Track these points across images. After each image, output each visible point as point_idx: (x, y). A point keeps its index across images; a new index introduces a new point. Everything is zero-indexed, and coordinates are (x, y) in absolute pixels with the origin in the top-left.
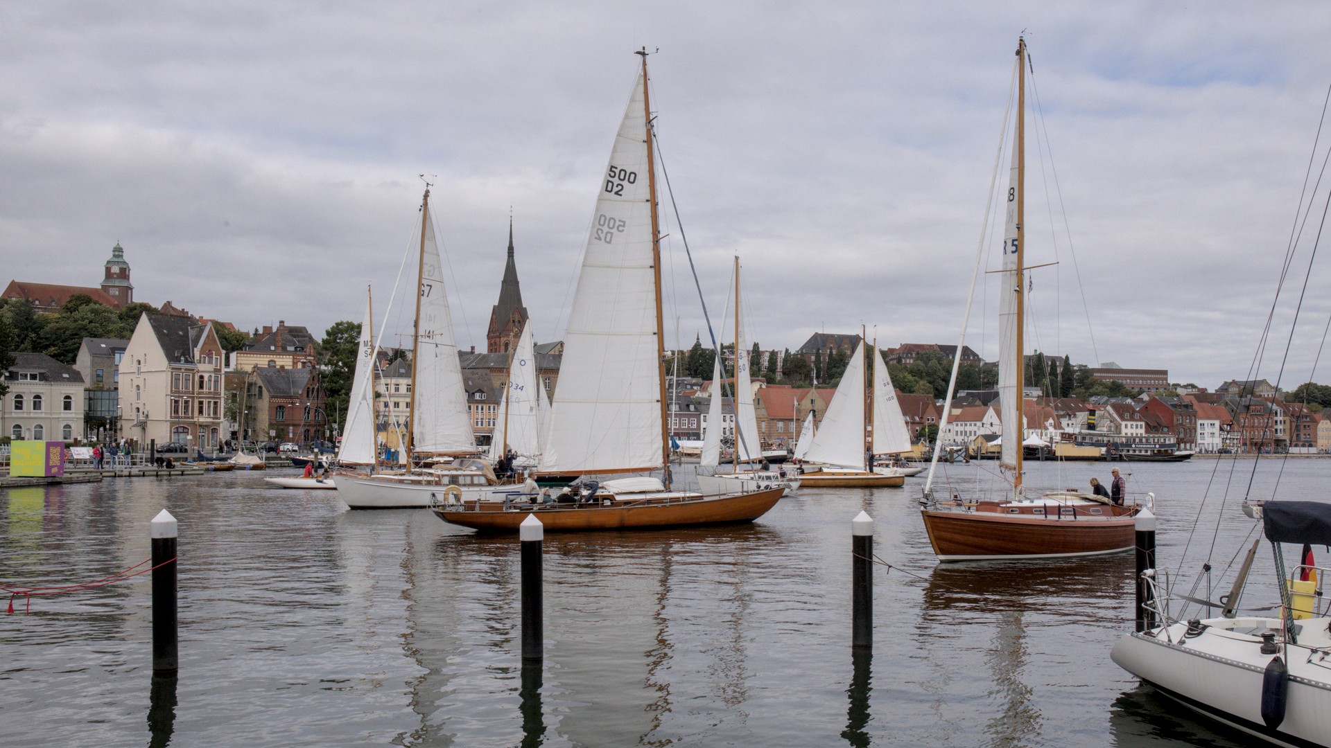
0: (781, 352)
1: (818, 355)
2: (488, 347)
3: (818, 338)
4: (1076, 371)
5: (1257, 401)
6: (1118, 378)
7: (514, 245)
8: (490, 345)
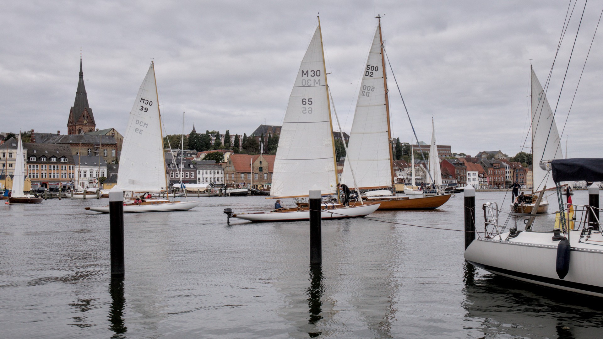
0: (241, 136)
1: (262, 138)
2: (68, 132)
3: (263, 128)
5: (497, 161)
8: (69, 130)
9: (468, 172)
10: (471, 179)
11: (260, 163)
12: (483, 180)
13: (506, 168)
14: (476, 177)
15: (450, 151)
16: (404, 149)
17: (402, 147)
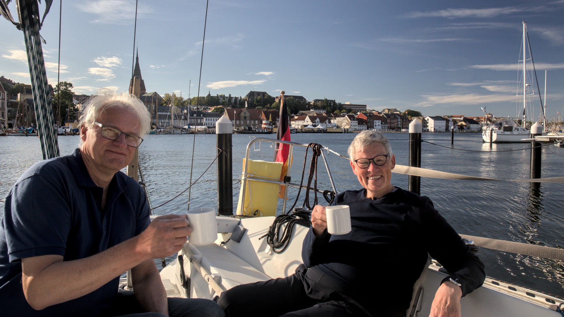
0: (239, 97)
1: (252, 99)
3: (253, 93)
4: (338, 105)
5: (393, 115)
6: (351, 107)
9: (375, 121)
10: (377, 125)
11: (245, 114)
12: (384, 126)
13: (398, 118)
14: (380, 123)
15: (366, 108)
16: (338, 106)
17: (337, 105)
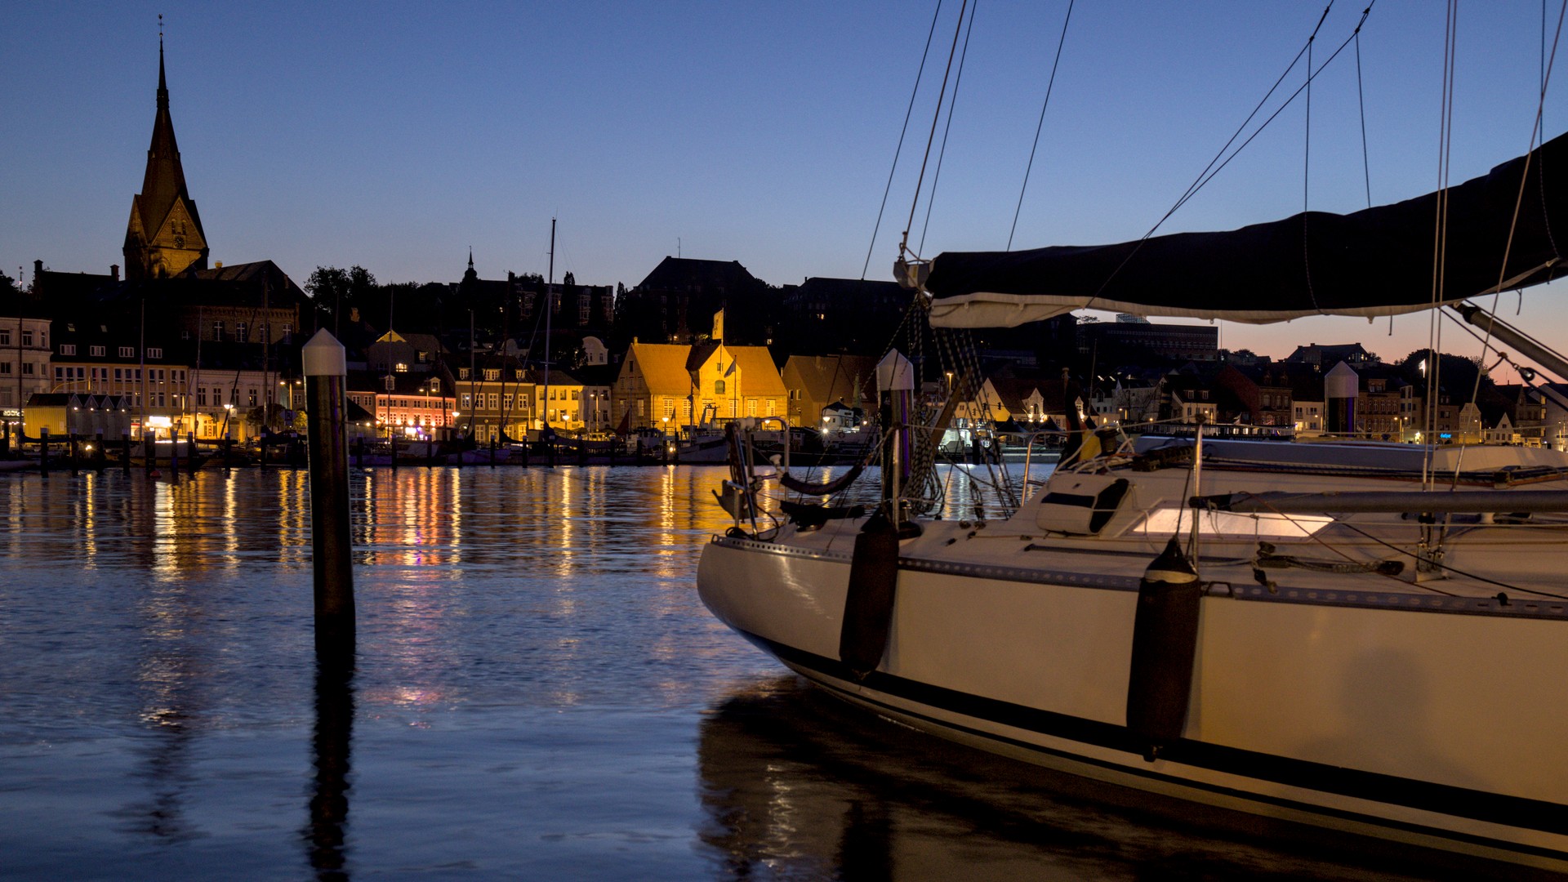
0: (611, 288)
1: (671, 294)
2: (127, 266)
3: (672, 264)
7: (169, 86)
8: (130, 262)
11: (719, 369)
